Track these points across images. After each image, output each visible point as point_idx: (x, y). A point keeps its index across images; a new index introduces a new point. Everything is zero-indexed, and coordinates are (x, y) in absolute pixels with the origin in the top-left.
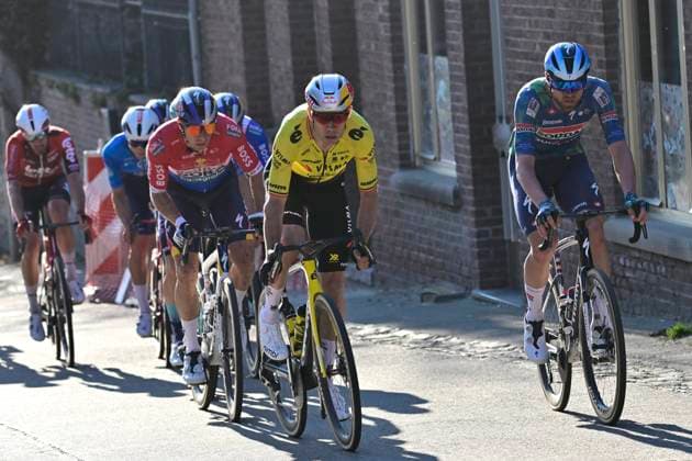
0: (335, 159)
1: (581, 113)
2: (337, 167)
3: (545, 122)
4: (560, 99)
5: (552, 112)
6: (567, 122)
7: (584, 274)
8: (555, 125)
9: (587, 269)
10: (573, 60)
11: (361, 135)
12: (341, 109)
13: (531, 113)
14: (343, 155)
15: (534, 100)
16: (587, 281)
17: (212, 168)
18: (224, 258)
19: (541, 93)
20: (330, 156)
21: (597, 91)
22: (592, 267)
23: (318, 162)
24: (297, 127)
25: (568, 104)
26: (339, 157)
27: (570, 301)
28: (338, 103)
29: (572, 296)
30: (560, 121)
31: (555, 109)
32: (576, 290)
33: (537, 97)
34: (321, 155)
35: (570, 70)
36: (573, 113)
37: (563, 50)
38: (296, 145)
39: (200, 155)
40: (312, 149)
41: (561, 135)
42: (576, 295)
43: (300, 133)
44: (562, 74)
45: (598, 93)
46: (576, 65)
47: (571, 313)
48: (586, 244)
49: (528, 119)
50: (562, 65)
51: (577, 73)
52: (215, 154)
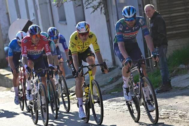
0: (86, 45)
1: (136, 28)
2: (87, 47)
3: (125, 32)
4: (129, 24)
5: (127, 28)
6: (132, 31)
7: (141, 78)
8: (128, 32)
9: (143, 77)
10: (130, 11)
11: (92, 37)
12: (86, 31)
13: (121, 29)
14: (88, 43)
15: (121, 25)
16: (143, 81)
17: (38, 50)
18: (40, 78)
19: (123, 23)
20: (84, 44)
21: (140, 20)
22: (143, 76)
23: (82, 46)
24: (76, 36)
25: (131, 25)
26: (87, 44)
27: (137, 87)
28: (85, 30)
29: (138, 86)
30: (130, 31)
31: (128, 27)
32: (139, 84)
33: (122, 24)
34: (82, 44)
35: (129, 15)
36: (134, 28)
37: (127, 9)
38: (77, 40)
39: (36, 46)
40: (80, 42)
41: (131, 35)
42: (139, 85)
43: (77, 37)
44: (127, 16)
45: (140, 21)
46: (131, 13)
47: (138, 91)
48: (141, 69)
49: (120, 31)
50: (127, 13)
51: (132, 15)
52: (39, 46)
